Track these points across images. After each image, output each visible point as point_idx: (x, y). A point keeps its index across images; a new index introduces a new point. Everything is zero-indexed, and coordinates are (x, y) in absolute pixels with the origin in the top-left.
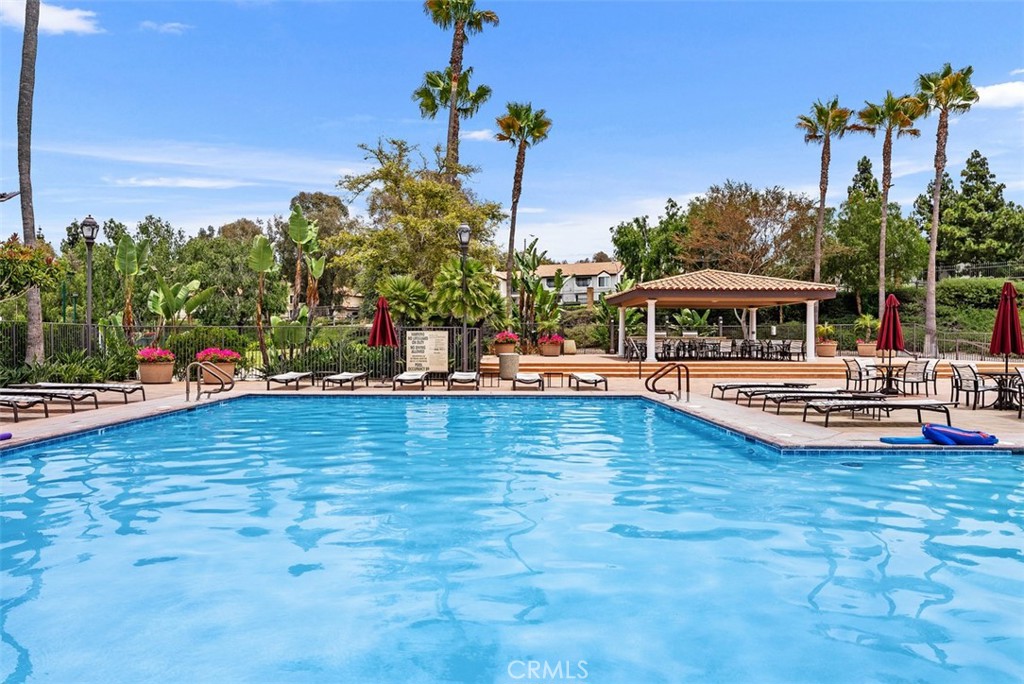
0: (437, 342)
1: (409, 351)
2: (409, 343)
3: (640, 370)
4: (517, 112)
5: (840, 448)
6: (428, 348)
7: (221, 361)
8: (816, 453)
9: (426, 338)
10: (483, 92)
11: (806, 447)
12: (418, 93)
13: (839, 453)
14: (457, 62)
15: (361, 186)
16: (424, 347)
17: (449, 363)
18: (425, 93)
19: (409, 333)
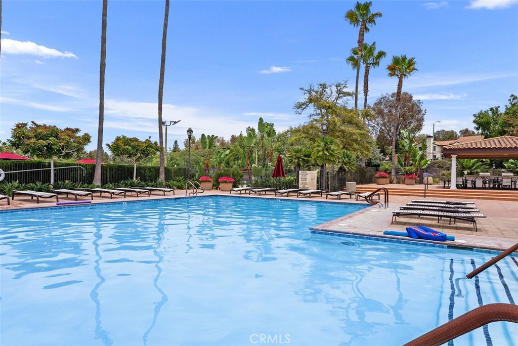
0: (312, 176)
1: (300, 179)
2: (300, 176)
3: (425, 193)
4: (396, 61)
5: (339, 232)
6: (309, 179)
7: (226, 182)
8: (328, 234)
9: (307, 174)
10: (381, 54)
11: (322, 230)
12: (349, 59)
13: (339, 235)
14: (361, 42)
15: (303, 107)
16: (306, 178)
17: (317, 186)
18: (351, 59)
19: (300, 172)
